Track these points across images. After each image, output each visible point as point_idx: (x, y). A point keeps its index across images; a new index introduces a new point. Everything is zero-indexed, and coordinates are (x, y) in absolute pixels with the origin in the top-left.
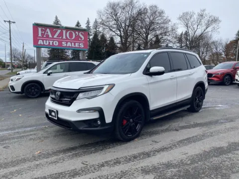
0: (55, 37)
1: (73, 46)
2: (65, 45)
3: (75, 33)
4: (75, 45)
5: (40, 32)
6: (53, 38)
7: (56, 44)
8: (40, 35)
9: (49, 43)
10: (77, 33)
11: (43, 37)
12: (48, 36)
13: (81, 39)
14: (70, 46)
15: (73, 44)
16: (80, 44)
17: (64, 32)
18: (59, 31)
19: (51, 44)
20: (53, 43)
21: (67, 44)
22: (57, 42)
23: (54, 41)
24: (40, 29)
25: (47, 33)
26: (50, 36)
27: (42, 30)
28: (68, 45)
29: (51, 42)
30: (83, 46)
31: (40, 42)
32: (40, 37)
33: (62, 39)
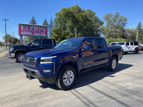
0: (30, 30)
2: (35, 34)
7: (31, 34)
8: (22, 29)
9: (27, 33)
10: (42, 28)
11: (24, 30)
12: (26, 30)
13: (44, 31)
15: (39, 34)
16: (44, 34)
17: (35, 27)
18: (32, 27)
19: (28, 34)
20: (29, 33)
23: (29, 32)
24: (22, 26)
25: (26, 28)
27: (23, 27)
28: (37, 35)
29: (28, 33)
31: (22, 33)
32: (22, 30)
33: (34, 31)
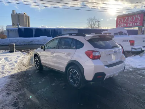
0: (125, 22)
1: (133, 25)
3: (135, 17)
4: (134, 24)
5: (119, 21)
6: (124, 23)
8: (119, 22)
10: (136, 16)
11: (120, 23)
14: (132, 25)
15: (133, 24)
17: (129, 17)
18: (127, 18)
19: (123, 26)
21: (130, 25)
22: (125, 24)
23: (124, 24)
24: (119, 19)
25: (122, 20)
26: (123, 22)
30: (139, 24)
31: (119, 26)
33: (128, 22)
